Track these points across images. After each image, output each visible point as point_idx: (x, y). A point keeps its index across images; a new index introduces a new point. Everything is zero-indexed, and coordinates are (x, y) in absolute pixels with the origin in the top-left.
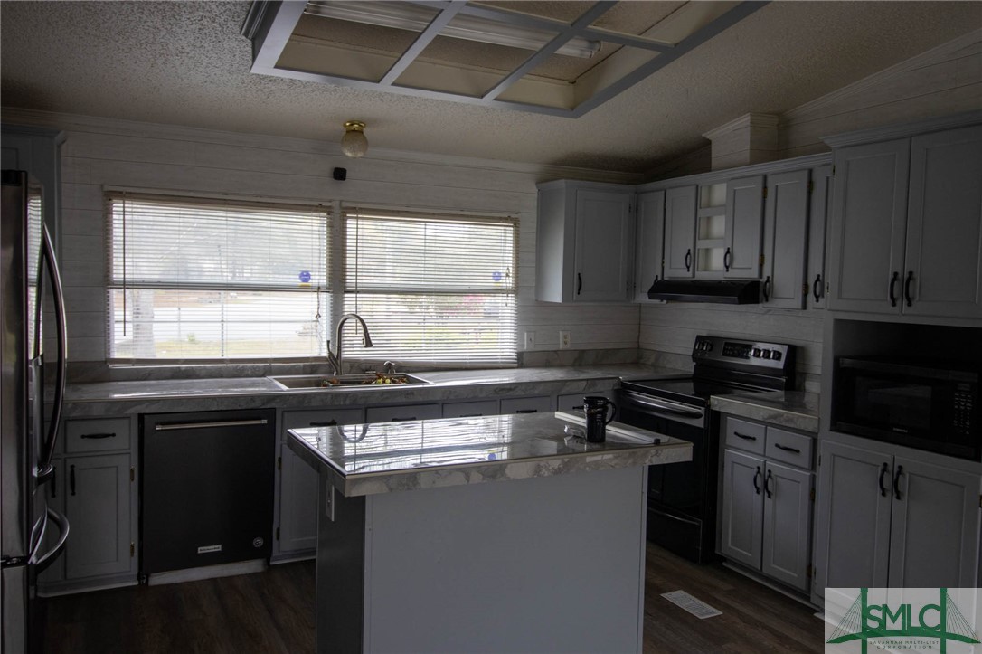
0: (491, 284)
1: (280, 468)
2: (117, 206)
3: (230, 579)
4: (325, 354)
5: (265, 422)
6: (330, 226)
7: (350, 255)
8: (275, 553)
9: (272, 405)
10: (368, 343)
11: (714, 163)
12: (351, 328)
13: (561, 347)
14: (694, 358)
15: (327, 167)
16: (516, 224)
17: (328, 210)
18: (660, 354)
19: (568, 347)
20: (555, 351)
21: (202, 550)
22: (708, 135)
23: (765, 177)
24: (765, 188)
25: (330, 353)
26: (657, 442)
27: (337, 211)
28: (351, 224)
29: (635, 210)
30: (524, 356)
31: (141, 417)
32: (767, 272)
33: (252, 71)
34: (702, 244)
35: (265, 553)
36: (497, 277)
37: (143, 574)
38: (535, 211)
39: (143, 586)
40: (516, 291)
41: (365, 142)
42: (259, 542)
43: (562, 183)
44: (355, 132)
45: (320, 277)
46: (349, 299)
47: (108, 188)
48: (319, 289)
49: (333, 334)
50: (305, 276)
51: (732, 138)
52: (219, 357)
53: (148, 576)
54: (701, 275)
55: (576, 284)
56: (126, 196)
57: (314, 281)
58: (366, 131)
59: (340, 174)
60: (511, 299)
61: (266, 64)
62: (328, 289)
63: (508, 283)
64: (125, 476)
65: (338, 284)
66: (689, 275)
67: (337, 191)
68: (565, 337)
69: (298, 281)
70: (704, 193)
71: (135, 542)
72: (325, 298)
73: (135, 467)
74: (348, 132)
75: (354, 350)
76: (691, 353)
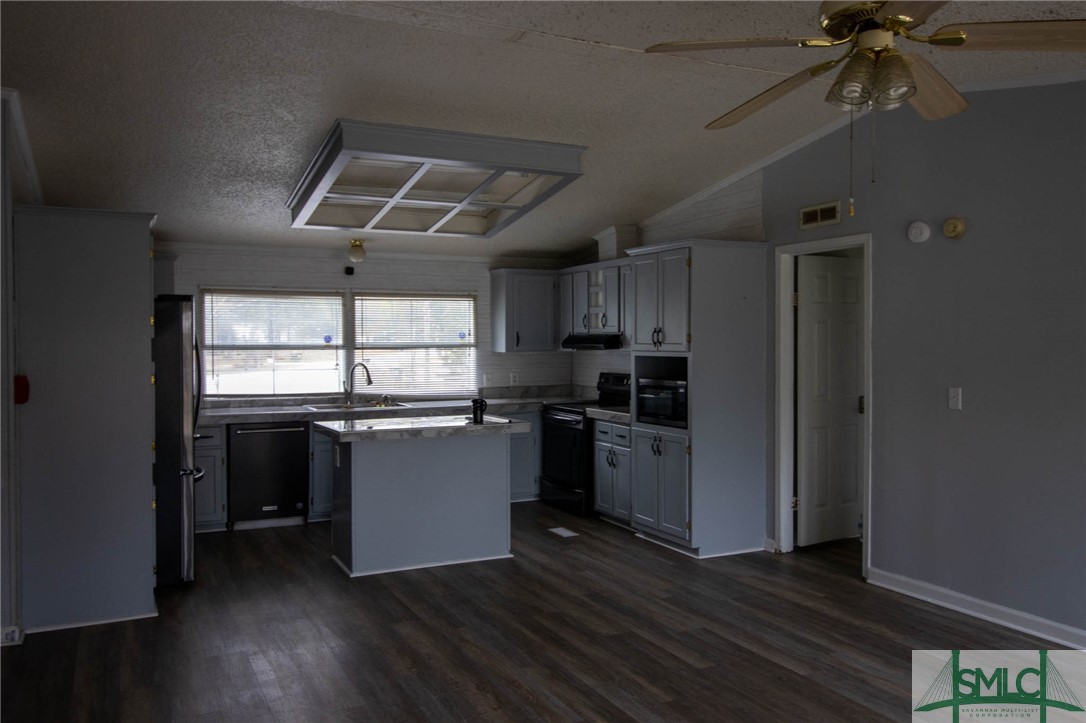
0: (459, 341)
1: (312, 459)
2: (208, 298)
3: (282, 528)
4: (342, 390)
5: (302, 429)
6: (344, 305)
7: (358, 322)
8: (311, 514)
9: (305, 420)
10: (370, 382)
11: (601, 255)
12: (359, 372)
13: (512, 384)
14: (599, 388)
15: (341, 267)
16: (475, 299)
17: (342, 295)
18: (583, 387)
19: (517, 384)
20: (508, 388)
21: (265, 509)
22: (597, 237)
23: (619, 268)
24: (619, 275)
25: (346, 390)
26: (510, 422)
27: (349, 295)
28: (358, 303)
29: (557, 287)
30: (485, 391)
31: (228, 426)
32: (622, 329)
33: (293, 226)
34: (592, 310)
35: (304, 513)
36: (462, 336)
37: (230, 523)
38: (489, 289)
39: (230, 531)
40: (476, 345)
41: (364, 252)
42: (300, 505)
43: (503, 271)
44: (357, 247)
45: (339, 340)
46: (358, 353)
47: (202, 287)
48: (337, 347)
49: (347, 377)
50: (328, 339)
51: (608, 240)
52: (272, 393)
53: (233, 524)
54: (593, 331)
55: (515, 340)
56: (212, 291)
57: (334, 342)
58: (365, 245)
59: (349, 271)
60: (473, 351)
61: (300, 222)
62: (343, 347)
63: (471, 340)
64: (219, 462)
65: (350, 344)
66: (586, 331)
67: (348, 282)
68: (515, 377)
69: (322, 342)
70: (593, 276)
71: (225, 502)
72: (341, 353)
73: (225, 456)
74: (353, 246)
75: (361, 387)
76: (596, 385)
